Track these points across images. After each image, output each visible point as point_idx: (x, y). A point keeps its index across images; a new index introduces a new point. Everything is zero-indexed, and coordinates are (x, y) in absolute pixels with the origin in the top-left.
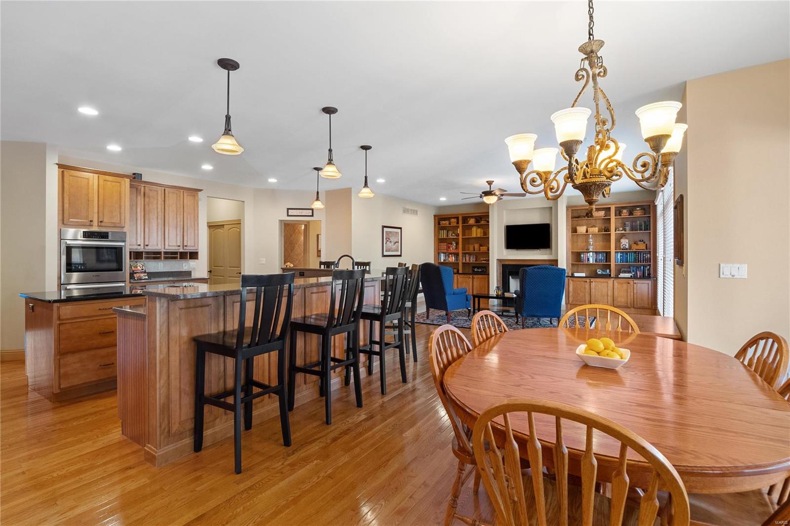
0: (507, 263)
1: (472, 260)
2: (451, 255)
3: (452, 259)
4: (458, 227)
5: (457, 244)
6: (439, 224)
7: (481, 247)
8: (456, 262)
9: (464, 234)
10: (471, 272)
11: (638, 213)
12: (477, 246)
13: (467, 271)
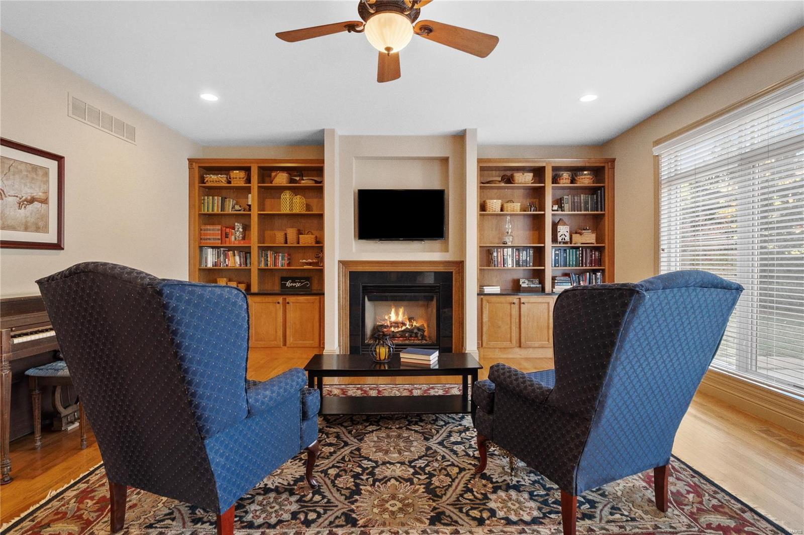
0: (360, 269)
1: (281, 262)
2: (230, 253)
3: (235, 261)
4: (248, 190)
5: (246, 228)
6: (202, 180)
7: (300, 236)
8: (243, 267)
9: (261, 206)
10: (277, 288)
11: (585, 180)
12: (292, 233)
13: (268, 287)
